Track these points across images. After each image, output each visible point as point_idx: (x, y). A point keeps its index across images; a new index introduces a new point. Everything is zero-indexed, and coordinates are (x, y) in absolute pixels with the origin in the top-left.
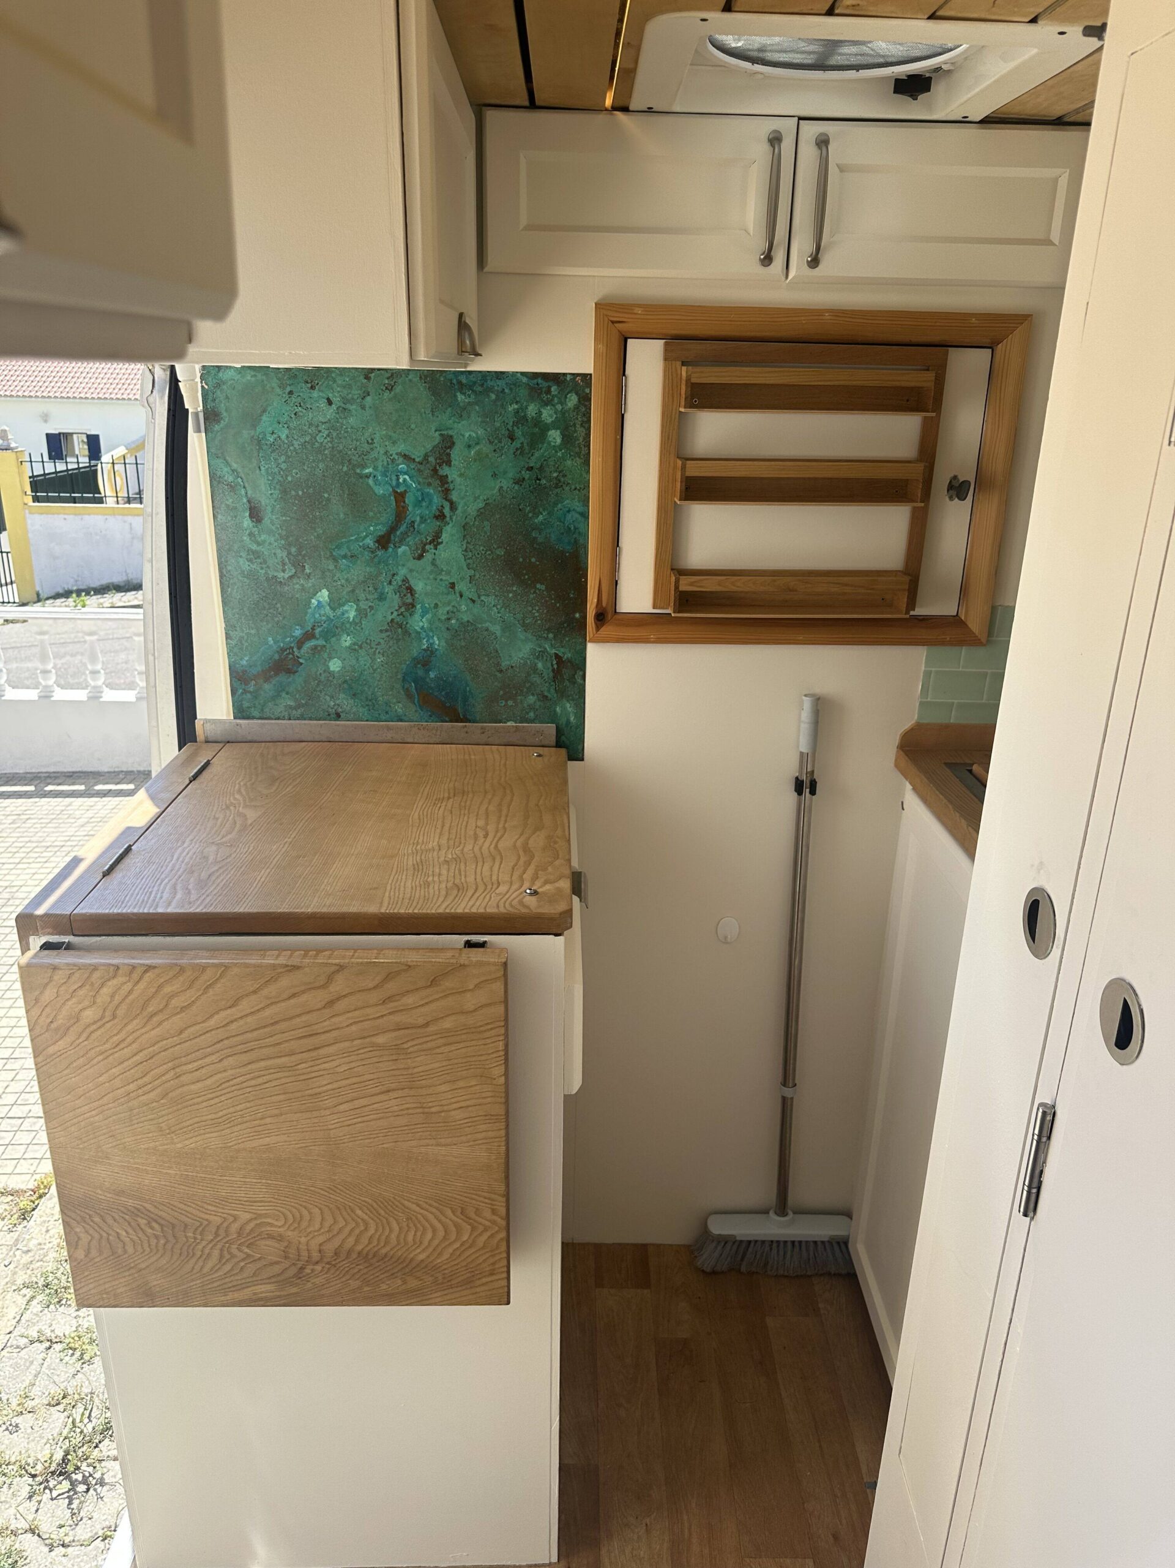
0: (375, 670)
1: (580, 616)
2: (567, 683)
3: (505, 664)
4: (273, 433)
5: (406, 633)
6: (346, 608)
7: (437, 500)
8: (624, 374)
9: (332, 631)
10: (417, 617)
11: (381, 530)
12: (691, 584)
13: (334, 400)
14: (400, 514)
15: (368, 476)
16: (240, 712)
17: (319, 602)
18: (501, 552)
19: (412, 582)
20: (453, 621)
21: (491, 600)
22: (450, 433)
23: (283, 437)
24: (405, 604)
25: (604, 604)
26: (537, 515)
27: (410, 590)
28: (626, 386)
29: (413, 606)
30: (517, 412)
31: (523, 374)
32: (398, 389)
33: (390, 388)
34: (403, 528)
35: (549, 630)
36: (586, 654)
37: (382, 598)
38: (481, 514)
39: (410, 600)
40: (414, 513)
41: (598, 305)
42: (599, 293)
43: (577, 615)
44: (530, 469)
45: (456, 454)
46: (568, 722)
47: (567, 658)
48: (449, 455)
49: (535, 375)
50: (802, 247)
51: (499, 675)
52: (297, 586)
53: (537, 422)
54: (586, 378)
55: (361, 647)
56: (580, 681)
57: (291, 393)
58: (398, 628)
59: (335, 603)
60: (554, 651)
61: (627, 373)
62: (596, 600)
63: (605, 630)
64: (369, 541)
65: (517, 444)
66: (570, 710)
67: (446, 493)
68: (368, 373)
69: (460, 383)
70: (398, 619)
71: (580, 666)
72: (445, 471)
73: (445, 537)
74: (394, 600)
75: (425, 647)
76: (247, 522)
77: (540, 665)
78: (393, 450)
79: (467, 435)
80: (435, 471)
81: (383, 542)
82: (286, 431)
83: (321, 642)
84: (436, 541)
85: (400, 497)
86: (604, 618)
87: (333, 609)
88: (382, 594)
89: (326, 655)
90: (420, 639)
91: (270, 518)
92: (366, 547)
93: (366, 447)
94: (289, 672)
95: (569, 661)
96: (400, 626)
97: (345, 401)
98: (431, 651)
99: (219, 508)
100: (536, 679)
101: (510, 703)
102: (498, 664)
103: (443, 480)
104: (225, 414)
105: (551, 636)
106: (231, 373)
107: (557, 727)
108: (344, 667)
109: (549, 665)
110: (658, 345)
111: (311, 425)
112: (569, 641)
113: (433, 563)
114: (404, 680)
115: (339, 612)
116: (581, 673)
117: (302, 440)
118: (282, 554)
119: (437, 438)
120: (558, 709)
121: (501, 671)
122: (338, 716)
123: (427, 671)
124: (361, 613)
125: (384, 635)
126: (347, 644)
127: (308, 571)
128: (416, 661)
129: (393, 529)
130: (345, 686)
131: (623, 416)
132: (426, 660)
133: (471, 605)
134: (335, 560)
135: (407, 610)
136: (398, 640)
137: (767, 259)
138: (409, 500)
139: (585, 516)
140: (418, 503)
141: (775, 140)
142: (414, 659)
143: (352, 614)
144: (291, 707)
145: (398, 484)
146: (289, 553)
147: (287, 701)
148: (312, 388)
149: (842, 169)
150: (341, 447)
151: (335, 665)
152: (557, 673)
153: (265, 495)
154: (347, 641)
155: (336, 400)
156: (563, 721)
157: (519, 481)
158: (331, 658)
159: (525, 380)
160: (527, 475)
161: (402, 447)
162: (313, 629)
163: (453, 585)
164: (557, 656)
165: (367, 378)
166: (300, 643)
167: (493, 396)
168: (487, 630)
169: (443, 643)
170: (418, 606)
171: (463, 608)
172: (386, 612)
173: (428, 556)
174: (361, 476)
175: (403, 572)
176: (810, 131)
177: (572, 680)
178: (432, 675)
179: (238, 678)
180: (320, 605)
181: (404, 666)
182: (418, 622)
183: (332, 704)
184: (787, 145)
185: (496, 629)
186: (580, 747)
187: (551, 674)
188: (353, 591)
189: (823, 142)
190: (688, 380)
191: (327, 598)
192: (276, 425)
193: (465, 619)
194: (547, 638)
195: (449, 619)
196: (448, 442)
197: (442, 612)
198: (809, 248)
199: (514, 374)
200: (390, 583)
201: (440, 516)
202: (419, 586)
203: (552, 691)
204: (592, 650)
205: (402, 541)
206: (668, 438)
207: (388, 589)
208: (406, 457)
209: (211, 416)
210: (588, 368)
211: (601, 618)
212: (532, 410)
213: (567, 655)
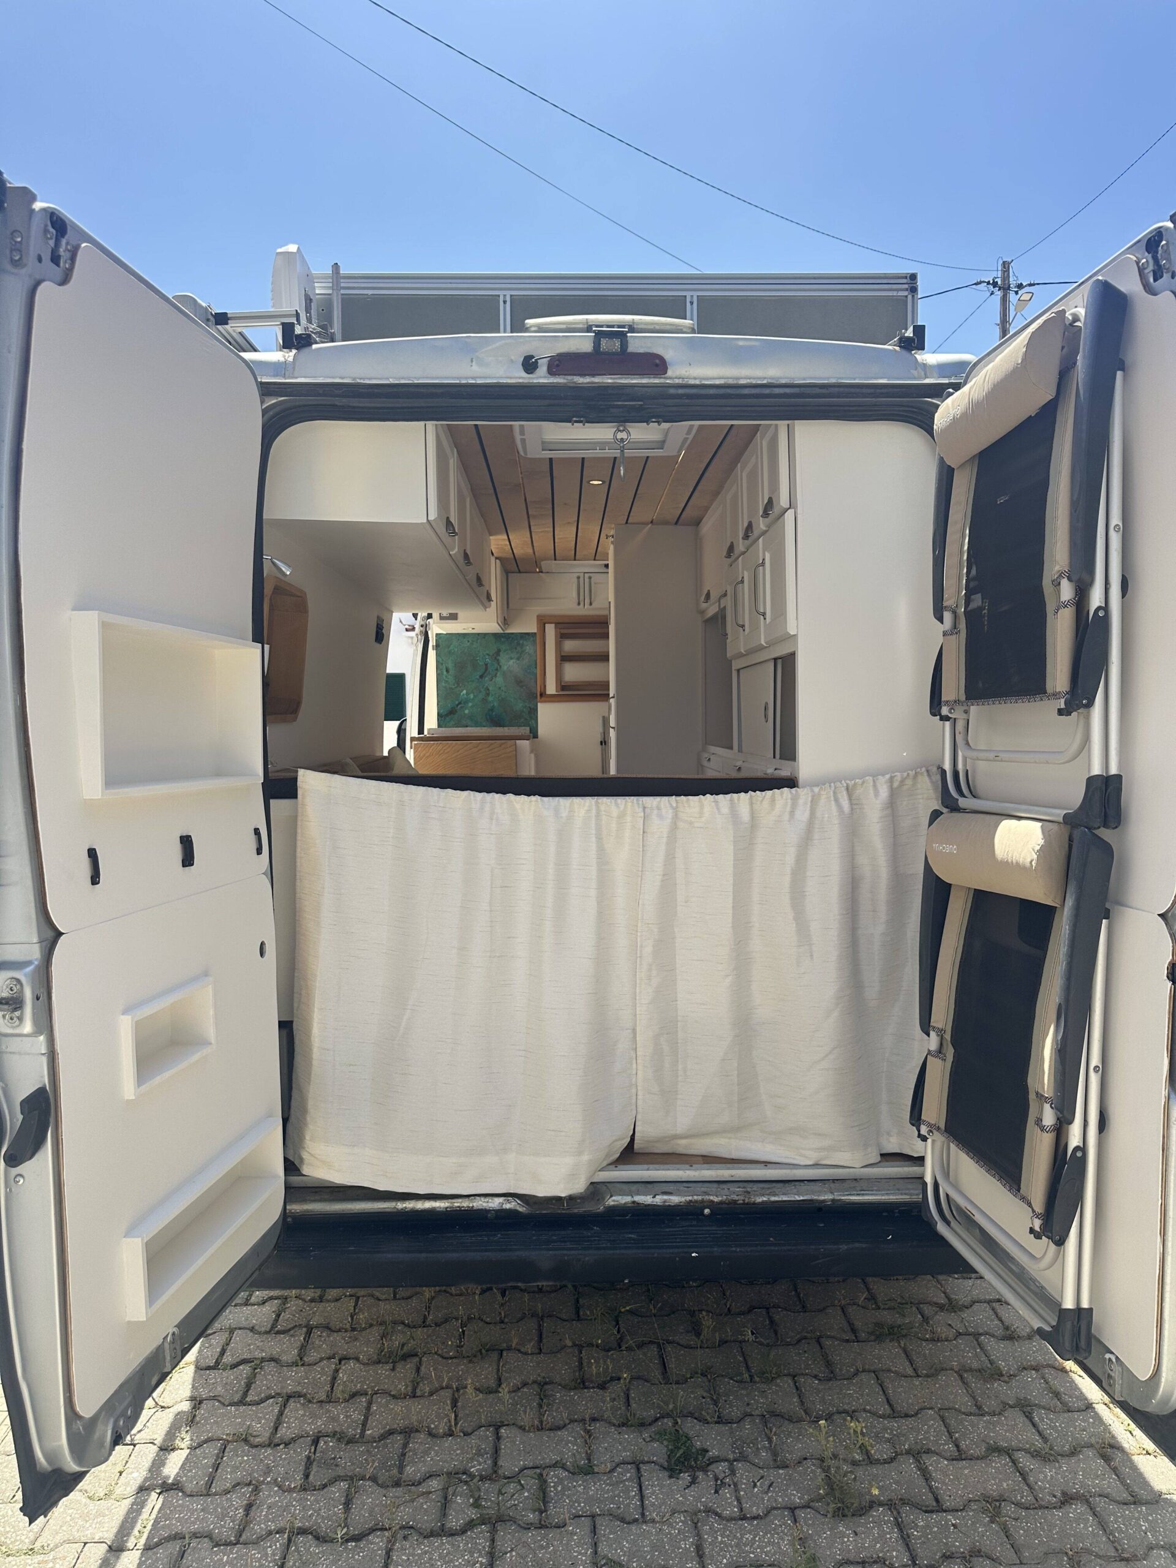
0: (478, 712)
1: (536, 696)
2: (532, 715)
3: (515, 709)
4: (454, 650)
6: (470, 695)
7: (496, 665)
8: (545, 632)
9: (467, 701)
10: (490, 697)
11: (479, 673)
12: (566, 685)
14: (486, 669)
15: (478, 660)
16: (439, 726)
17: (463, 694)
18: (513, 678)
19: (489, 688)
20: (500, 698)
21: (510, 691)
22: (500, 648)
23: (456, 651)
24: (487, 694)
25: (542, 693)
27: (488, 690)
28: (545, 635)
29: (489, 694)
30: (518, 642)
32: (487, 638)
33: (484, 638)
36: (537, 707)
37: (480, 692)
38: (508, 668)
40: (490, 669)
41: (537, 616)
42: (537, 613)
45: (501, 653)
48: (499, 654)
49: (522, 633)
50: (587, 601)
51: (513, 713)
52: (458, 690)
53: (523, 644)
54: (535, 633)
55: (474, 706)
56: (536, 714)
57: (459, 639)
58: (484, 700)
59: (467, 694)
60: (528, 705)
62: (539, 692)
63: (543, 699)
64: (478, 677)
65: (517, 650)
66: (534, 723)
67: (498, 663)
69: (504, 635)
71: (536, 710)
72: (498, 658)
73: (498, 675)
74: (484, 692)
75: (491, 705)
76: (445, 673)
77: (525, 710)
78: (485, 653)
79: (504, 648)
80: (496, 658)
81: (481, 677)
82: (457, 649)
83: (463, 705)
84: (496, 676)
85: (486, 665)
89: (464, 708)
90: (491, 703)
91: (452, 672)
92: (476, 679)
93: (478, 653)
94: (454, 714)
97: (473, 641)
98: (494, 707)
99: (438, 669)
100: (524, 714)
101: (516, 721)
102: (513, 710)
103: (498, 660)
104: (441, 645)
105: (527, 701)
106: (441, 635)
107: (530, 729)
108: (470, 711)
109: (527, 710)
110: (553, 625)
111: (463, 647)
112: (533, 702)
113: (495, 682)
114: (486, 715)
115: (468, 696)
116: (536, 712)
117: (461, 651)
118: (454, 681)
119: (496, 649)
120: (530, 723)
122: (467, 726)
124: (475, 697)
125: (481, 702)
127: (460, 685)
129: (484, 673)
130: (469, 718)
131: (545, 642)
132: (492, 710)
133: (505, 693)
134: (468, 682)
136: (485, 704)
137: (579, 604)
138: (489, 665)
139: (536, 668)
140: (491, 666)
141: (578, 578)
142: (489, 709)
143: (472, 697)
144: (454, 724)
145: (486, 661)
146: (456, 681)
147: (452, 723)
148: (464, 638)
149: (595, 583)
150: (471, 653)
151: (467, 712)
152: (530, 713)
153: (450, 665)
154: (470, 704)
155: (470, 641)
156: (532, 725)
157: (518, 659)
158: (466, 709)
161: (487, 652)
162: (461, 702)
163: (500, 688)
164: (529, 707)
165: (478, 635)
166: (457, 705)
167: (511, 638)
168: (510, 700)
169: (497, 704)
171: (503, 694)
172: (481, 696)
173: (493, 680)
174: (476, 660)
175: (486, 685)
176: (587, 575)
177: (534, 714)
178: (494, 713)
179: (440, 716)
181: (486, 711)
182: (490, 699)
184: (581, 579)
185: (512, 700)
186: (537, 733)
187: (528, 712)
188: (472, 690)
189: (590, 578)
190: (561, 633)
191: (465, 693)
192: (454, 647)
193: (504, 697)
196: (499, 650)
197: (497, 695)
198: (589, 601)
199: (518, 633)
200: (482, 688)
201: (497, 670)
202: (491, 688)
203: (528, 717)
204: (539, 705)
205: (486, 676)
206: (557, 647)
207: (482, 690)
208: (488, 655)
209: (438, 646)
210: (535, 631)
211: (541, 695)
212: (521, 642)
213: (532, 707)
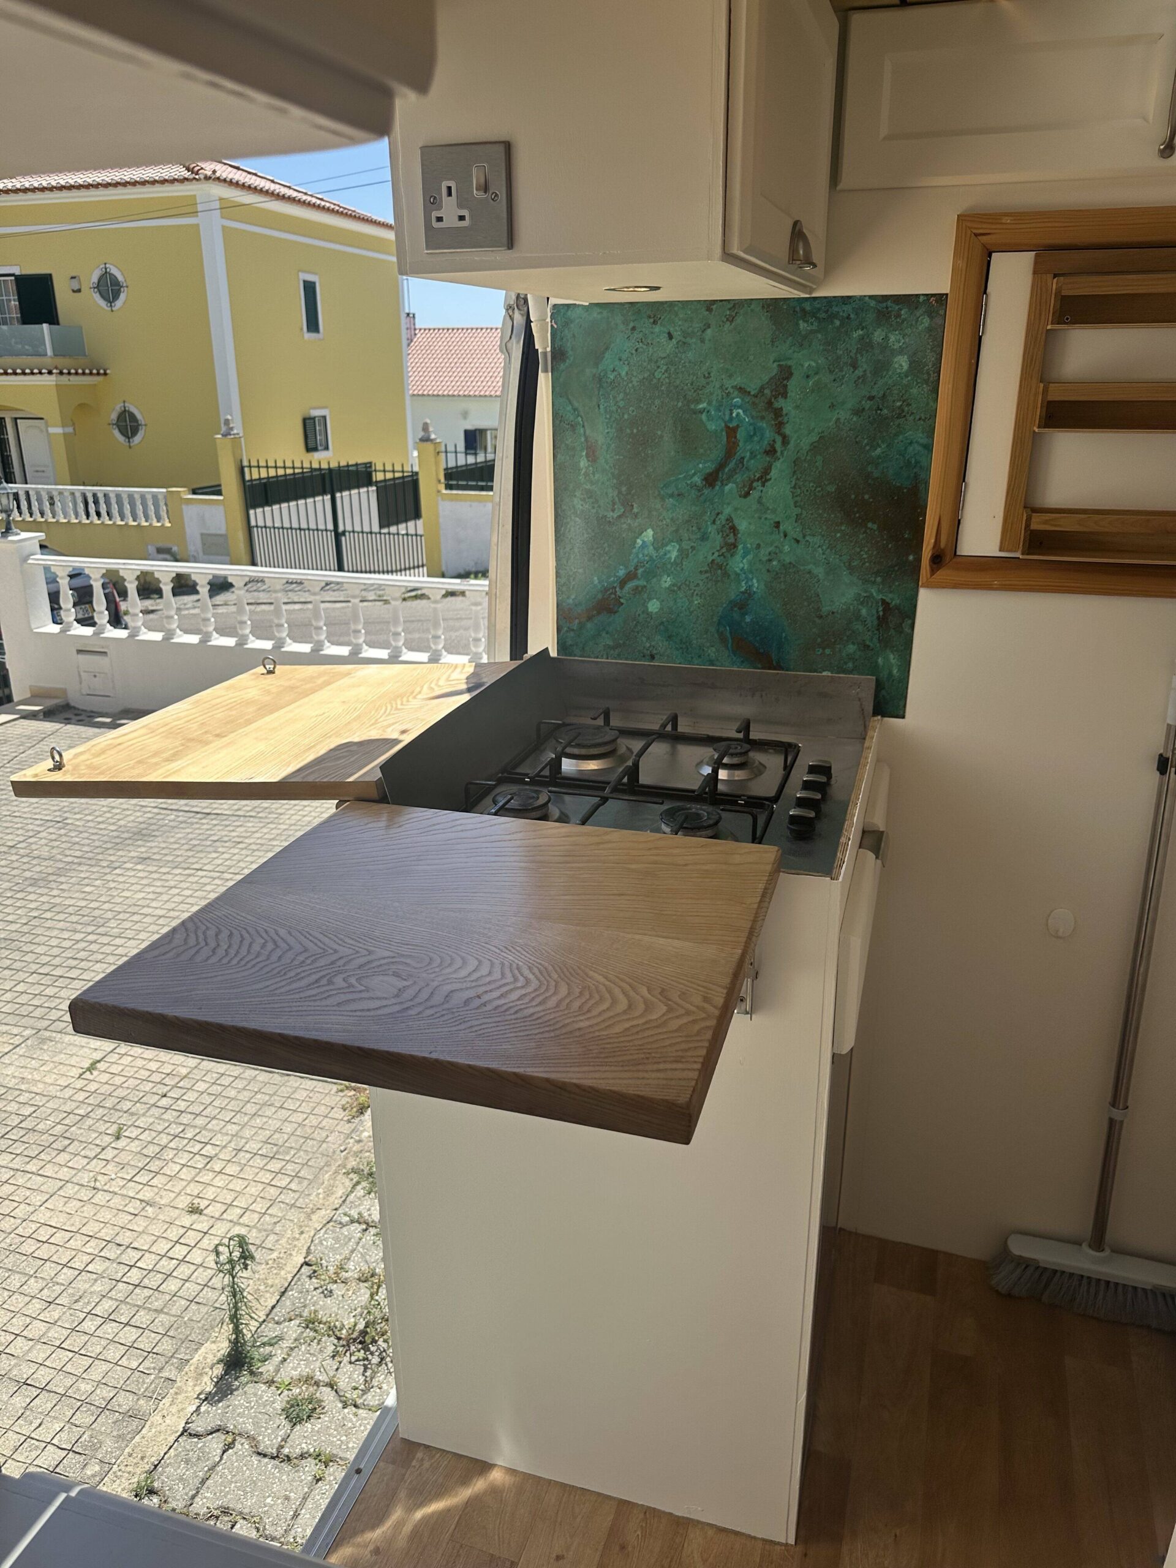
0: (691, 613)
1: (915, 559)
2: (892, 632)
3: (825, 609)
4: (614, 370)
5: (726, 574)
6: (668, 548)
7: (769, 434)
8: (985, 292)
9: (653, 571)
10: (738, 558)
11: (709, 466)
12: (1046, 522)
13: (675, 334)
14: (730, 450)
15: (701, 412)
16: (564, 650)
17: (644, 542)
18: (832, 488)
19: (736, 522)
20: (775, 563)
21: (816, 540)
22: (789, 363)
23: (623, 373)
24: (726, 544)
25: (943, 545)
26: (874, 448)
27: (734, 529)
28: (986, 305)
29: (735, 546)
30: (862, 338)
31: (871, 297)
32: (739, 320)
33: (731, 319)
34: (732, 465)
35: (877, 573)
36: (916, 601)
37: (704, 538)
38: (815, 448)
39: (731, 540)
40: (744, 449)
41: (961, 218)
42: (964, 204)
43: (911, 558)
44: (871, 398)
45: (793, 385)
46: (890, 674)
47: (895, 605)
48: (786, 386)
49: (885, 298)
51: (817, 620)
52: (625, 526)
53: (884, 347)
54: (941, 298)
55: (679, 588)
56: (907, 630)
57: (634, 329)
58: (718, 570)
59: (659, 543)
60: (880, 596)
61: (988, 290)
62: (933, 541)
63: (942, 574)
64: (697, 479)
65: (859, 372)
66: (893, 661)
67: (779, 426)
68: (710, 305)
69: (803, 310)
70: (719, 560)
71: (909, 613)
72: (780, 403)
73: (774, 473)
74: (716, 539)
75: (743, 589)
76: (582, 461)
77: (864, 612)
78: (729, 384)
79: (806, 365)
80: (770, 403)
81: (711, 479)
82: (626, 368)
83: (642, 583)
84: (764, 478)
85: (731, 432)
86: (940, 561)
87: (656, 549)
88: (705, 534)
89: (645, 596)
90: (739, 582)
91: (605, 457)
92: (693, 486)
93: (703, 381)
94: (611, 611)
95: (897, 607)
96: (720, 567)
97: (685, 334)
98: (749, 594)
99: (559, 448)
100: (858, 627)
101: (828, 651)
102: (819, 609)
103: (778, 413)
104: (571, 353)
105: (879, 579)
106: (579, 311)
107: (877, 680)
108: (661, 609)
109: (874, 612)
110: (1029, 258)
111: (650, 360)
112: (899, 585)
113: (760, 501)
114: (719, 623)
115: (662, 552)
116: (910, 622)
117: (641, 377)
118: (612, 493)
119: (774, 369)
120: (880, 661)
121: (821, 617)
122: (652, 657)
123: (743, 615)
124: (683, 554)
125: (704, 576)
126: (667, 585)
127: (635, 510)
128: (733, 604)
129: (721, 466)
130: (662, 627)
131: (980, 338)
132: (742, 604)
133: (795, 545)
134: (663, 499)
135: (728, 550)
136: (717, 582)
137: (1168, 149)
138: (741, 435)
139: (929, 448)
140: (750, 438)
142: (731, 602)
143: (674, 555)
144: (609, 647)
145: (731, 419)
146: (620, 492)
147: (605, 641)
148: (655, 322)
150: (678, 382)
151: (653, 606)
152: (882, 621)
153: (601, 433)
154: (667, 581)
155: (677, 335)
156: (884, 674)
157: (858, 412)
158: (650, 599)
159: (873, 303)
160: (867, 404)
161: (738, 380)
162: (636, 569)
163: (777, 525)
164: (883, 601)
165: (709, 310)
166: (623, 583)
167: (837, 323)
168: (809, 572)
169: (762, 586)
170: (740, 547)
171: (787, 548)
172: (707, 553)
173: (755, 494)
174: (695, 412)
175: (727, 510)
177: (899, 629)
178: (748, 619)
179: (564, 616)
180: (644, 545)
181: (720, 609)
182: (739, 563)
183: (648, 645)
185: (819, 571)
186: (901, 703)
187: (876, 623)
188: (677, 531)
190: (1058, 292)
191: (651, 538)
192: (617, 363)
193: (788, 560)
194: (874, 583)
195: (770, 560)
196: (786, 373)
197: (764, 553)
199: (862, 298)
200: (714, 522)
201: (771, 451)
202: (742, 526)
203: (875, 640)
204: (925, 597)
205: (729, 478)
206: (1032, 360)
207: (711, 529)
208: (741, 390)
209: (558, 354)
210: (944, 287)
211: (937, 560)
212: (878, 335)
213: (895, 600)
